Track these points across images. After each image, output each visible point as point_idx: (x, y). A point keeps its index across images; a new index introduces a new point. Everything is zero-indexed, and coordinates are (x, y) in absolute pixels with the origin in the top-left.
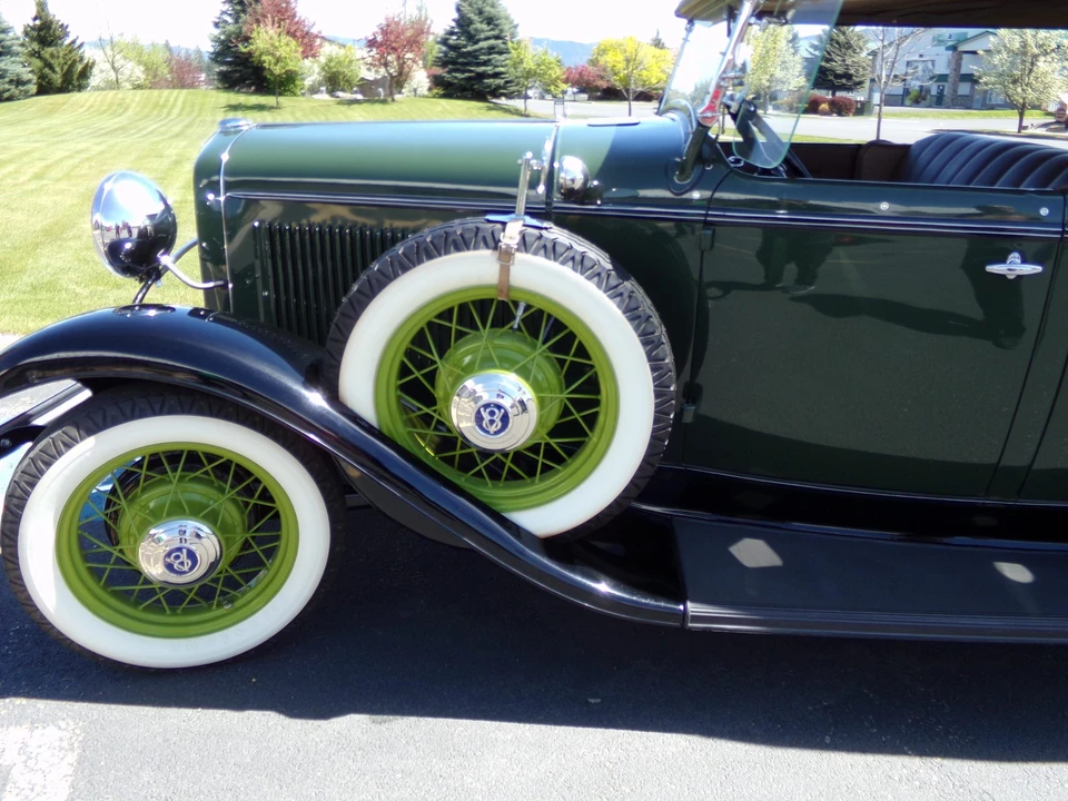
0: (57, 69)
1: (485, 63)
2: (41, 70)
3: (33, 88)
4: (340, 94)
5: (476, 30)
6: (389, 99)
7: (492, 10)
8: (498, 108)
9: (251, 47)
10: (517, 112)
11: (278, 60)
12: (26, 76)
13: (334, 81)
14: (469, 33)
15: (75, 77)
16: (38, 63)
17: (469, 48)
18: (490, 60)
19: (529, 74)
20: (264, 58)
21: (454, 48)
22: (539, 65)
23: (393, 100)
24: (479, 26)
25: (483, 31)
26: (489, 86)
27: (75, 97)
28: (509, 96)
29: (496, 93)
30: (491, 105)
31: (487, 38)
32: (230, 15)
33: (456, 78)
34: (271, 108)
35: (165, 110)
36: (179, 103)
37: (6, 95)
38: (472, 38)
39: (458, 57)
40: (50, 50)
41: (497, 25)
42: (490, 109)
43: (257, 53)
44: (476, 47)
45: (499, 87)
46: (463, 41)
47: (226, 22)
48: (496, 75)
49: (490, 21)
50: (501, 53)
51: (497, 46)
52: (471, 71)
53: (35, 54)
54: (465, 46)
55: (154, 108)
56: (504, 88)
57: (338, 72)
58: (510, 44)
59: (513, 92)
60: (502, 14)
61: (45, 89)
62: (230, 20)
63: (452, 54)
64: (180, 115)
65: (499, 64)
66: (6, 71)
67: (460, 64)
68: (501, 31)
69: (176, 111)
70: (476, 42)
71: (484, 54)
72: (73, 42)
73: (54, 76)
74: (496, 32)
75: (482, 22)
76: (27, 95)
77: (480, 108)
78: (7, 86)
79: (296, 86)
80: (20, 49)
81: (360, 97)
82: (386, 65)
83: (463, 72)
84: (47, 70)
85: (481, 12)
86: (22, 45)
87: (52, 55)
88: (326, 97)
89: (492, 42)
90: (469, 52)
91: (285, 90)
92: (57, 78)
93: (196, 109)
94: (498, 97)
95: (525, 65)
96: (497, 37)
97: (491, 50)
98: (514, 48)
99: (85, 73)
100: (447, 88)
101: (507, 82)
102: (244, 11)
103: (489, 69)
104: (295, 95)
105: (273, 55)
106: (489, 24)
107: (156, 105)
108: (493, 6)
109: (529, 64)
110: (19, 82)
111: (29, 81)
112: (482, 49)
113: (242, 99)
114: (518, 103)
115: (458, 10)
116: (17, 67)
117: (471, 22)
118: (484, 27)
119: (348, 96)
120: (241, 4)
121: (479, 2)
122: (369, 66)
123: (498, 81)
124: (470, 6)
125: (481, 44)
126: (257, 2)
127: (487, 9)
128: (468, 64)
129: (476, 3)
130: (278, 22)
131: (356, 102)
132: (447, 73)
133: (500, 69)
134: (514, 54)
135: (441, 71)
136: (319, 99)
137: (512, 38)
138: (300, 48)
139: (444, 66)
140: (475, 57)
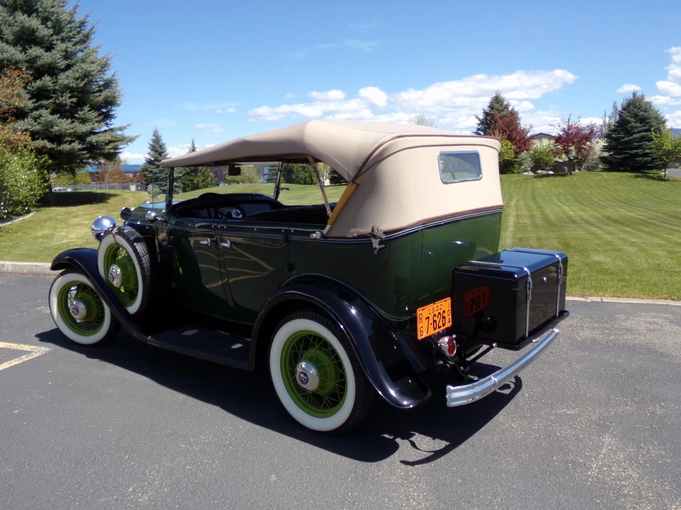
1: (637, 148)
4: (539, 171)
5: (632, 127)
6: (569, 173)
7: (645, 114)
10: (660, 179)
13: (537, 165)
14: (627, 129)
17: (626, 139)
18: (642, 145)
19: (668, 153)
21: (615, 139)
22: (676, 147)
23: (571, 174)
24: (634, 124)
25: (637, 127)
26: (640, 162)
28: (656, 168)
29: (646, 166)
30: (640, 174)
31: (638, 132)
32: (482, 130)
33: (616, 158)
38: (629, 133)
39: (618, 145)
41: (648, 123)
42: (637, 177)
44: (631, 138)
45: (647, 162)
46: (622, 135)
48: (646, 155)
49: (643, 120)
50: (648, 141)
51: (647, 136)
52: (628, 153)
54: (623, 138)
56: (652, 163)
57: (541, 159)
58: (654, 134)
59: (658, 165)
60: (652, 115)
62: (482, 134)
63: (614, 143)
65: (648, 147)
67: (619, 149)
68: (651, 126)
70: (632, 135)
71: (637, 142)
74: (647, 127)
75: (636, 122)
77: (630, 177)
79: (514, 168)
81: (551, 172)
82: (567, 153)
83: (620, 154)
85: (636, 116)
88: (531, 173)
89: (644, 134)
90: (626, 141)
91: (507, 171)
94: (648, 169)
95: (665, 147)
96: (649, 130)
97: (642, 139)
98: (656, 137)
100: (612, 165)
101: (653, 159)
102: (489, 128)
103: (640, 151)
104: (513, 173)
106: (641, 123)
108: (645, 111)
109: (668, 146)
112: (635, 138)
114: (660, 172)
115: (620, 115)
117: (629, 122)
118: (638, 125)
119: (544, 172)
120: (487, 124)
121: (635, 110)
122: (557, 153)
123: (646, 159)
124: (629, 112)
125: (635, 136)
126: (496, 122)
127: (641, 113)
128: (625, 149)
129: (633, 110)
130: (503, 133)
131: (548, 175)
132: (610, 155)
133: (648, 151)
134: (656, 141)
135: (606, 154)
136: (526, 175)
137: (658, 130)
138: (513, 147)
139: (609, 151)
140: (631, 144)
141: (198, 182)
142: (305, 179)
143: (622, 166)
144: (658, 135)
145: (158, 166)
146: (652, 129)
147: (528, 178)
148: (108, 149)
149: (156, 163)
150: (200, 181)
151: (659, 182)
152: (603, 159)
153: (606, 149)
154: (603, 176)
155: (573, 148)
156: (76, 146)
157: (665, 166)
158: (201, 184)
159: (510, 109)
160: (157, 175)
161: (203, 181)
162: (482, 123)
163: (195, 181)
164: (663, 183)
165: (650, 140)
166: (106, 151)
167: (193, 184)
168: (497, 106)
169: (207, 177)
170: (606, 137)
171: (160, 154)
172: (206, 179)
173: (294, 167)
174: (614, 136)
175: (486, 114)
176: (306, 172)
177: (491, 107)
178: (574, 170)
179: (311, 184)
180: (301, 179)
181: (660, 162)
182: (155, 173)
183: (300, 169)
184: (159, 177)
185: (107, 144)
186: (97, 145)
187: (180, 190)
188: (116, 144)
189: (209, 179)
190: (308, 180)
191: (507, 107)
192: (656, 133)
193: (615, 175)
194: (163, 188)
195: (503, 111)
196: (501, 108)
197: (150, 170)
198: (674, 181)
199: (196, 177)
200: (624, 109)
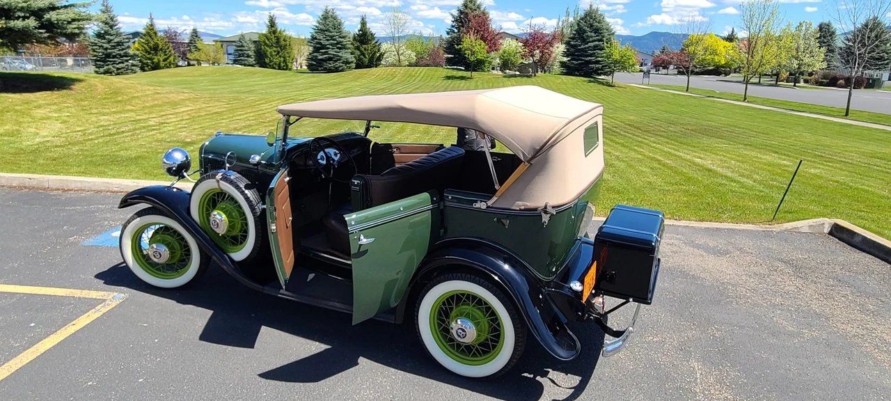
0: (367, 56)
1: (591, 55)
2: (359, 56)
3: (353, 65)
4: (507, 71)
5: (587, 36)
6: (533, 75)
7: (599, 25)
9: (461, 46)
10: (608, 84)
11: (473, 53)
12: (350, 60)
13: (505, 65)
14: (583, 37)
15: (375, 60)
16: (358, 52)
17: (582, 47)
18: (594, 53)
19: (616, 62)
20: (466, 52)
21: (573, 46)
22: (622, 57)
23: (535, 75)
24: (589, 34)
25: (592, 37)
26: (593, 69)
27: (374, 69)
28: (604, 74)
29: (598, 72)
30: (592, 79)
31: (593, 41)
32: (456, 28)
33: (573, 63)
34: (468, 78)
35: (414, 78)
36: (422, 74)
37: (340, 69)
38: (585, 41)
39: (575, 52)
40: (364, 46)
41: (601, 33)
42: (590, 82)
43: (463, 50)
44: (587, 46)
45: (598, 69)
46: (579, 43)
47: (454, 32)
48: (598, 62)
49: (597, 31)
51: (600, 45)
52: (583, 60)
53: (358, 48)
54: (580, 46)
55: (408, 77)
56: (601, 70)
57: (509, 59)
58: (605, 44)
59: (607, 72)
60: (604, 27)
61: (360, 65)
62: (456, 31)
63: (572, 50)
64: (420, 81)
65: (600, 55)
66: (342, 57)
67: (576, 55)
68: (603, 37)
69: (419, 79)
70: (587, 43)
71: (591, 50)
72: (376, 42)
73: (365, 59)
74: (600, 37)
75: (591, 32)
76: (350, 68)
77: (584, 81)
78: (341, 64)
79: (484, 66)
80: (350, 46)
81: (518, 73)
82: (532, 56)
83: (576, 60)
84: (362, 57)
85: (591, 26)
86: (352, 44)
87: (365, 49)
88: (500, 73)
89: (597, 43)
90: (582, 49)
91: (477, 69)
92: (366, 60)
93: (429, 78)
94: (600, 75)
95: (613, 57)
96: (601, 40)
97: (595, 47)
98: (607, 47)
99: (379, 59)
100: (569, 70)
101: (603, 66)
102: (463, 27)
103: (593, 59)
104: (484, 71)
105: (471, 51)
106: (595, 33)
107: (410, 75)
108: (599, 22)
109: (616, 56)
110: (347, 62)
111: (352, 62)
112: (590, 47)
113: (455, 73)
114: (609, 78)
115: (578, 25)
116: (346, 55)
117: (585, 32)
118: (593, 34)
119: (512, 72)
120: (461, 22)
121: (591, 20)
122: (523, 56)
123: (597, 66)
124: (585, 22)
125: (590, 44)
126: (469, 21)
127: (596, 24)
128: (581, 56)
129: (589, 21)
130: (477, 33)
131: (515, 76)
132: (568, 61)
133: (600, 59)
134: (608, 50)
135: (565, 59)
136: (495, 75)
137: (609, 41)
138: (487, 47)
139: (567, 56)
140: (586, 52)
141: (159, 61)
142: (280, 64)
143: (578, 71)
144: (609, 45)
145: (109, 41)
146: (605, 39)
147: (497, 77)
148: (71, 28)
149: (107, 37)
150: (161, 60)
151: (608, 87)
152: (563, 64)
153: (566, 54)
154: (562, 80)
155: (538, 51)
156: (32, 23)
157: (612, 73)
158: (162, 64)
159: (482, 9)
160: (109, 51)
161: (164, 60)
162: (456, 21)
163: (156, 60)
164: (610, 88)
165: (602, 49)
166: (69, 31)
167: (153, 63)
168: (470, 5)
169: (170, 56)
170: (565, 43)
171: (111, 27)
172: (167, 58)
173: (267, 51)
174: (572, 43)
175: (461, 12)
176: (280, 57)
177: (466, 6)
178: (537, 72)
179: (286, 70)
180: (275, 64)
181: (609, 70)
182: (106, 49)
183: (274, 53)
184: (111, 53)
185: (69, 23)
186: (58, 23)
187: (138, 69)
188: (81, 23)
189: (172, 58)
190: (282, 64)
191: (479, 7)
192: (607, 43)
193: (571, 79)
194: (117, 66)
195: (476, 10)
196: (474, 8)
197: (100, 44)
198: (619, 87)
199: (156, 55)
200: (582, 19)
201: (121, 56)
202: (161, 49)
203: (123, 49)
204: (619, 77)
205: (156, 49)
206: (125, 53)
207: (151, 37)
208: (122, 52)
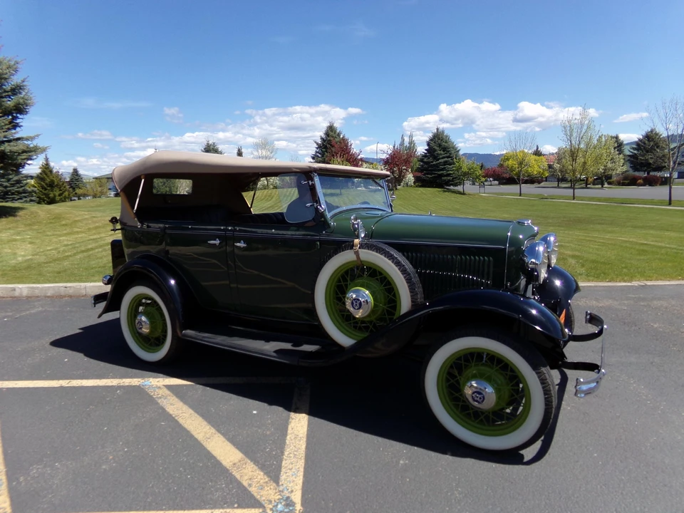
1: (443, 170)
5: (438, 154)
6: (395, 189)
7: (446, 144)
8: (449, 191)
10: (459, 193)
14: (434, 155)
17: (434, 163)
18: (445, 168)
19: (465, 174)
21: (425, 163)
22: (470, 169)
24: (439, 152)
25: (441, 154)
26: (444, 180)
28: (456, 185)
29: (448, 183)
31: (443, 158)
32: (320, 153)
38: (436, 158)
39: (428, 167)
41: (448, 151)
44: (438, 162)
45: (449, 181)
46: (431, 160)
47: (317, 156)
48: (449, 175)
49: (445, 149)
50: (450, 165)
51: (449, 160)
54: (432, 162)
56: (452, 181)
58: (455, 160)
59: (457, 183)
60: (451, 146)
62: (320, 156)
63: (426, 166)
65: (449, 169)
68: (451, 154)
70: (438, 160)
71: (442, 165)
74: (448, 154)
75: (440, 150)
77: (440, 192)
82: (393, 172)
85: (440, 145)
89: (446, 159)
90: (434, 165)
94: (449, 185)
95: (462, 170)
96: (450, 157)
97: (445, 163)
98: (457, 162)
100: (421, 182)
101: (454, 178)
102: (326, 151)
103: (444, 172)
106: (444, 151)
108: (446, 142)
109: (465, 169)
112: (440, 163)
114: (460, 188)
115: (429, 145)
117: (435, 150)
118: (442, 152)
120: (325, 148)
121: (439, 141)
123: (449, 178)
124: (435, 143)
125: (440, 161)
126: (332, 147)
127: (443, 143)
128: (433, 170)
129: (437, 141)
130: (343, 155)
133: (450, 172)
134: (457, 165)
135: (419, 174)
137: (456, 157)
140: (438, 167)
141: (55, 196)
143: (431, 183)
145: (10, 180)
146: (453, 156)
149: (8, 177)
150: (57, 195)
151: (458, 195)
157: (463, 184)
158: (57, 198)
161: (60, 195)
162: (320, 147)
163: (51, 195)
164: (461, 196)
167: (49, 198)
168: (332, 133)
169: (64, 192)
172: (62, 193)
174: (425, 160)
181: (459, 181)
187: (35, 204)
198: (469, 195)
199: (52, 191)
200: (431, 140)
201: (19, 193)
202: (57, 185)
203: (22, 187)
204: (468, 187)
205: (52, 185)
206: (24, 190)
207: (46, 175)
208: (21, 189)
